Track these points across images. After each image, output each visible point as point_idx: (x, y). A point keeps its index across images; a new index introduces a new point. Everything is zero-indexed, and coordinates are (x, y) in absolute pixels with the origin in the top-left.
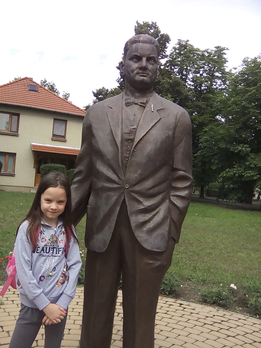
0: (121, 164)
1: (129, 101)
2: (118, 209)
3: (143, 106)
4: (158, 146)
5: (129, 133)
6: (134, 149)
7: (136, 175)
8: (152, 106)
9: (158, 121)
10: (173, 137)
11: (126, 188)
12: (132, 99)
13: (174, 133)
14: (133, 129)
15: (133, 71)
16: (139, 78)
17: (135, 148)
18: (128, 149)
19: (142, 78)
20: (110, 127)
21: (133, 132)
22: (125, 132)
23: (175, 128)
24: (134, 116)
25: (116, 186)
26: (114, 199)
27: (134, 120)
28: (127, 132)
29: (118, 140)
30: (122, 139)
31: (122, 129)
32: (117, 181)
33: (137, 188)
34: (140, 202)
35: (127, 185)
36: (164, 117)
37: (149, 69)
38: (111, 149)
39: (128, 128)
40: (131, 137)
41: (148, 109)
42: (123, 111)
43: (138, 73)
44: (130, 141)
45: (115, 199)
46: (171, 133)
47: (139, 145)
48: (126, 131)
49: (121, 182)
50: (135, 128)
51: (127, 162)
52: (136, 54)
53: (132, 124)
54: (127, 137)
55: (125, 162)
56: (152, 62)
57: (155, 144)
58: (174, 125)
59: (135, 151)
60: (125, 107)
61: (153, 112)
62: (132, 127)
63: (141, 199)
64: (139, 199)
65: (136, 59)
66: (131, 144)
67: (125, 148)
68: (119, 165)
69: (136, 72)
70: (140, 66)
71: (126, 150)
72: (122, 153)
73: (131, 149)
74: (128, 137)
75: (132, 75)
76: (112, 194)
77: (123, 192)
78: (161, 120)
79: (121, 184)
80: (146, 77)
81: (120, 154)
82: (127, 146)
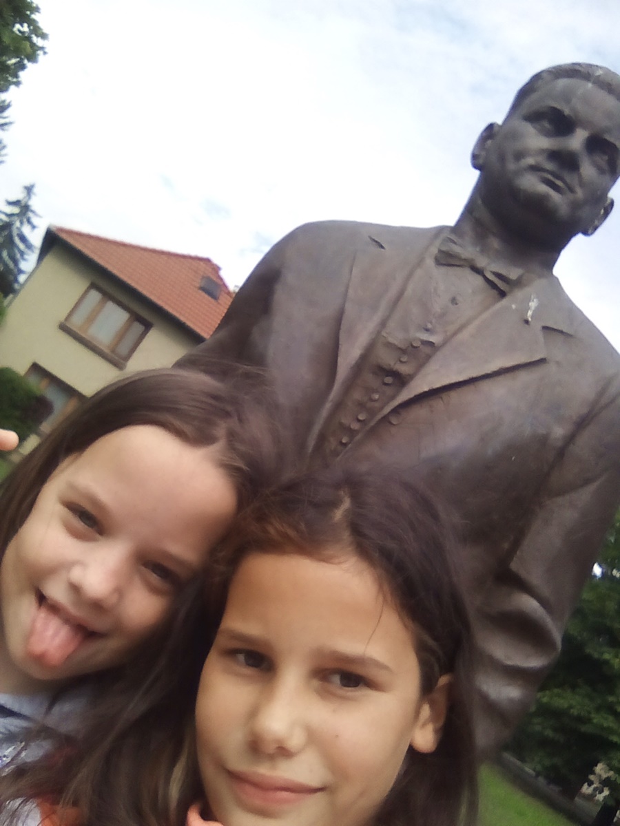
0: (311, 442)
1: (456, 249)
3: (500, 288)
4: (490, 452)
5: (403, 351)
6: (390, 413)
8: (533, 305)
9: (530, 363)
10: (561, 453)
13: (570, 439)
14: (423, 342)
15: (519, 156)
16: (532, 184)
17: (396, 411)
18: (370, 405)
19: (543, 188)
21: (421, 353)
22: (391, 340)
23: (582, 423)
24: (450, 305)
27: (442, 315)
28: (396, 342)
29: (350, 354)
30: (364, 357)
31: (383, 324)
36: (558, 363)
37: (580, 176)
39: (407, 331)
40: (404, 369)
41: (514, 307)
42: (419, 272)
43: (535, 169)
44: (389, 380)
46: (559, 432)
47: (420, 412)
48: (396, 336)
50: (431, 344)
51: (340, 448)
53: (429, 326)
54: (387, 358)
56: (602, 160)
57: (482, 440)
58: (585, 411)
59: (395, 423)
60: (430, 262)
61: (527, 322)
62: (425, 337)
65: (550, 122)
66: (389, 391)
67: (357, 395)
69: (531, 161)
71: (361, 405)
72: (338, 406)
73: (382, 408)
75: (511, 166)
78: (543, 367)
80: (560, 196)
81: (328, 406)
82: (369, 390)
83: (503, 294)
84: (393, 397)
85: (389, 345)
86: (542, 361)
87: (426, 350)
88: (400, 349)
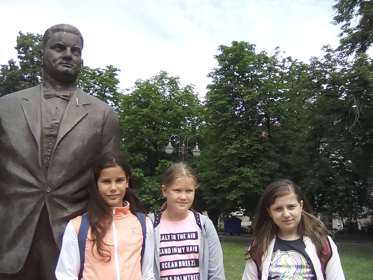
0: (40, 164)
1: (49, 93)
2: (37, 218)
3: (66, 99)
4: (86, 144)
5: (51, 128)
7: (59, 177)
8: (77, 100)
9: (84, 117)
10: (102, 135)
11: (47, 192)
12: (52, 92)
13: (102, 131)
14: (55, 124)
15: (55, 61)
16: (61, 68)
17: (58, 145)
18: (50, 146)
19: (65, 69)
20: (25, 121)
22: (46, 127)
23: (103, 125)
24: (56, 110)
25: (34, 190)
26: (31, 206)
27: (56, 114)
28: (48, 127)
29: (38, 136)
30: (42, 135)
31: (42, 123)
32: (36, 184)
33: (60, 192)
34: (64, 209)
35: (48, 188)
36: (90, 113)
37: (73, 60)
38: (28, 147)
39: (48, 122)
40: (54, 133)
41: (73, 103)
42: (42, 104)
43: (60, 63)
44: (51, 138)
45: (33, 207)
46: (99, 130)
47: (63, 143)
48: (47, 125)
49: (40, 186)
50: (57, 123)
51: (48, 161)
52: (58, 43)
53: (54, 118)
54: (47, 132)
55: (46, 161)
56: (76, 53)
57: (82, 142)
58: (102, 122)
59: (59, 148)
60: (44, 99)
61: (78, 106)
62: (55, 122)
63: (65, 205)
64: (63, 205)
65: (58, 48)
66: (53, 140)
67: (45, 146)
68: (38, 165)
69: (58, 62)
70: (64, 56)
71: (48, 147)
72: (42, 151)
73: (54, 146)
74: (50, 133)
75: (54, 64)
76: (29, 200)
77: (44, 197)
78: (87, 116)
79: (41, 187)
80: (71, 69)
81: (40, 152)
82: (48, 143)
83: (68, 101)
84: (55, 142)
85: (46, 128)
86: (87, 114)
87: (57, 125)
88: (50, 128)
